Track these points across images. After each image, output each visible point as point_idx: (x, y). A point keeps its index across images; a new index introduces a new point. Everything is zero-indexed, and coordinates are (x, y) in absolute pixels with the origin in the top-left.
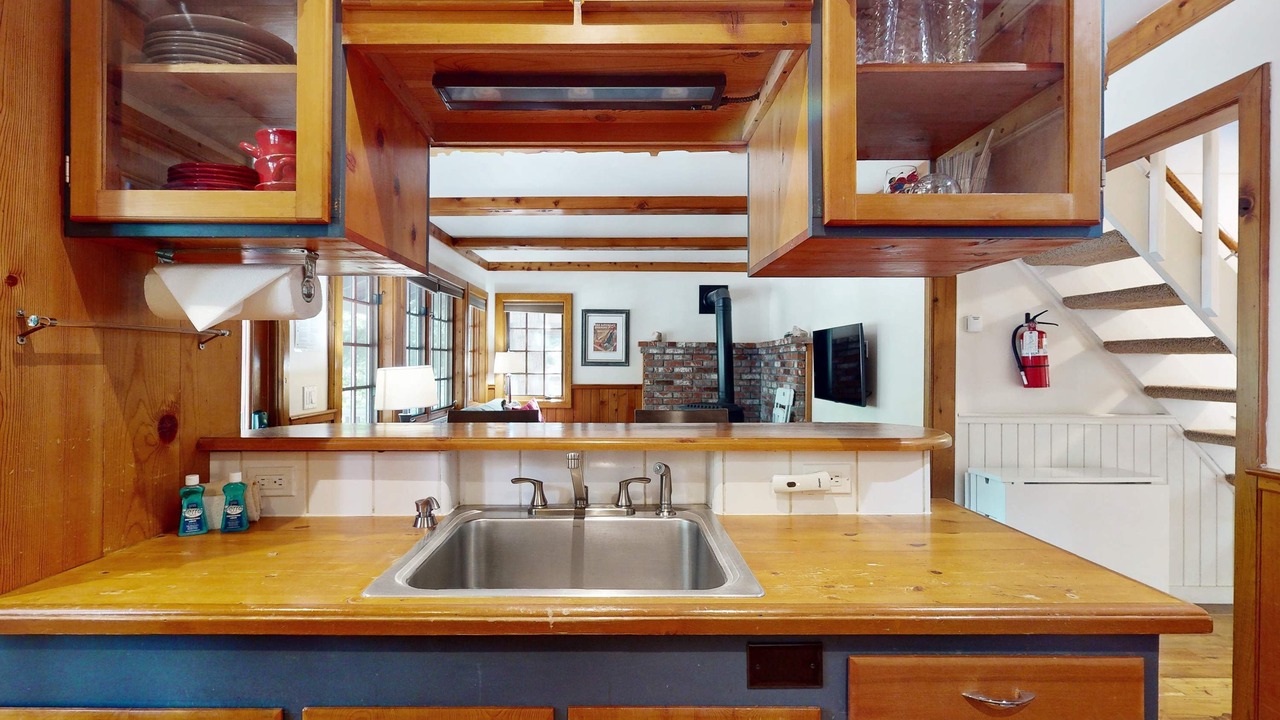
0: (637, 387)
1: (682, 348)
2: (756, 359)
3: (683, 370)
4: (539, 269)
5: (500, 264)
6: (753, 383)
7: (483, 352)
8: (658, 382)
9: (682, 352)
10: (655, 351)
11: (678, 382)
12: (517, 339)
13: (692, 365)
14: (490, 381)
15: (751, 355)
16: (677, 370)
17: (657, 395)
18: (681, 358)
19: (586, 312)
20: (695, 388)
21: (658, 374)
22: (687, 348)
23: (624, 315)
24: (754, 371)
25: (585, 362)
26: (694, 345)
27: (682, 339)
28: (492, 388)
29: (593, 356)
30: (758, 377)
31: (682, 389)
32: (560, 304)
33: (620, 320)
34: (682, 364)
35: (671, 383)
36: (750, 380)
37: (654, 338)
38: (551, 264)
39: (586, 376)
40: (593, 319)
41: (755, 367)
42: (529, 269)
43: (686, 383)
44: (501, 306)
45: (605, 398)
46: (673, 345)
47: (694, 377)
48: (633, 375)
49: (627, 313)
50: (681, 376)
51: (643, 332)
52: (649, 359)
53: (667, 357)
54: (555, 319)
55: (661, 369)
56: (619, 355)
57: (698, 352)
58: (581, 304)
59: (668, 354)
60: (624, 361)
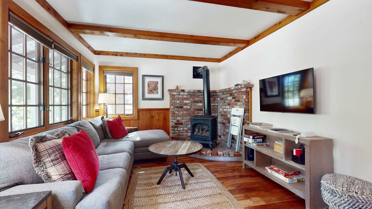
0: (167, 109)
1: (187, 92)
2: (216, 97)
3: (187, 102)
4: (121, 56)
5: (101, 52)
6: (215, 107)
7: (92, 93)
8: (177, 107)
9: (187, 94)
10: (175, 94)
11: (185, 107)
12: (110, 87)
13: (191, 99)
14: (97, 107)
15: (214, 95)
16: (185, 102)
17: (176, 112)
18: (186, 97)
19: (144, 76)
20: (192, 109)
21: (177, 104)
22: (189, 92)
23: (161, 78)
24: (215, 102)
25: (144, 99)
26: (192, 91)
27: (187, 89)
28: (97, 111)
29: (147, 96)
30: (217, 104)
31: (187, 110)
32: (132, 72)
33: (159, 80)
34: (186, 99)
35: (182, 107)
36: (214, 106)
37: (175, 88)
38: (127, 53)
39: (144, 105)
40: (147, 80)
41: (216, 101)
42: (116, 55)
43: (188, 107)
44: (102, 72)
45: (153, 114)
46: (183, 91)
47: (192, 105)
48: (165, 104)
49: (163, 77)
50: (186, 104)
51: (170, 85)
52: (172, 97)
53: (180, 96)
54: (129, 79)
55: (178, 102)
56: (159, 96)
57: (193, 94)
58: (141, 73)
59: (181, 95)
60: (161, 98)
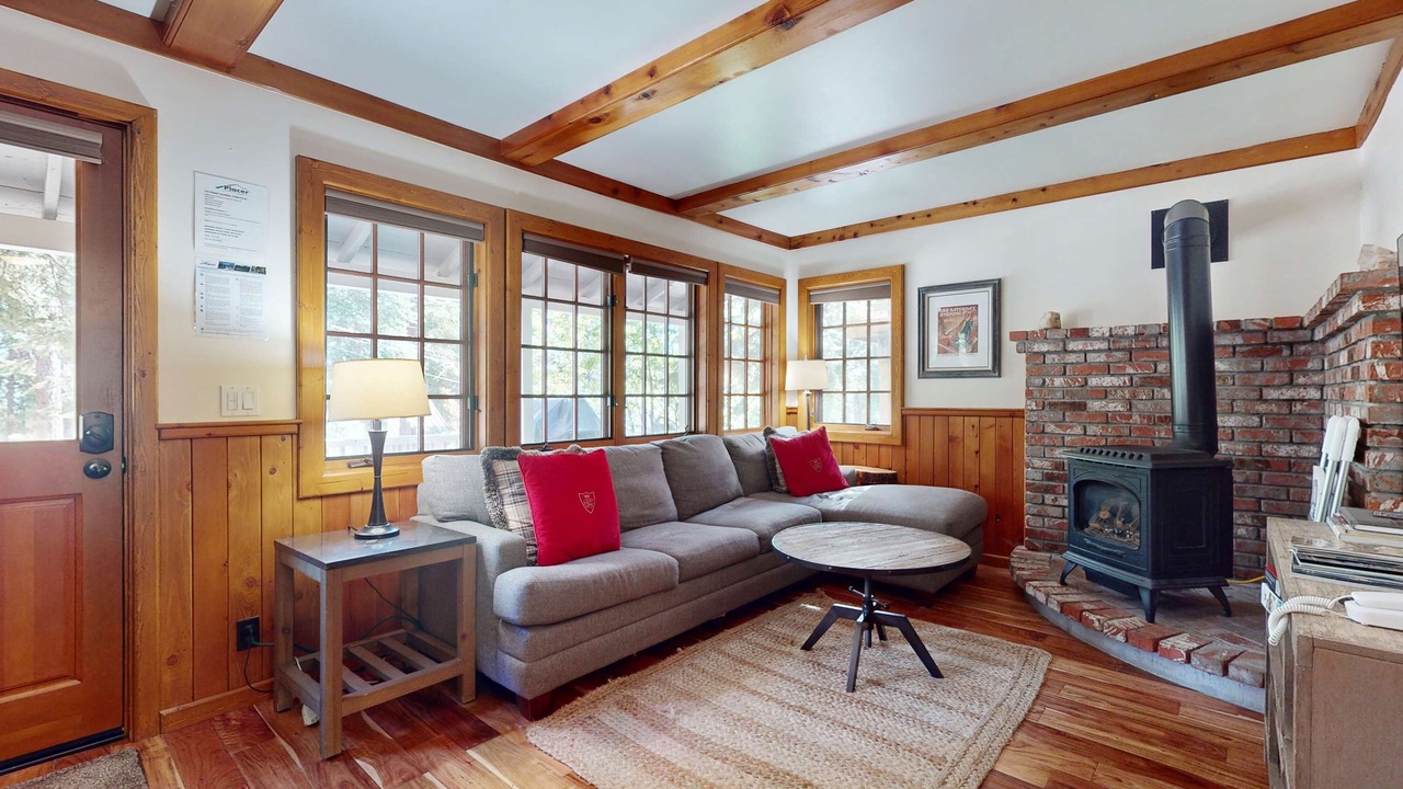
0: (1014, 414)
1: (1103, 338)
2: (1307, 354)
3: (1107, 381)
4: (855, 236)
5: (804, 237)
6: (1298, 407)
7: (776, 362)
8: (1053, 405)
9: (1104, 346)
10: (1045, 348)
11: (1095, 405)
12: (831, 343)
13: (1130, 370)
14: (791, 402)
15: (1291, 345)
16: (1094, 381)
17: (1051, 428)
18: (1103, 358)
19: (923, 293)
20: (1136, 418)
21: (1053, 390)
22: (1113, 337)
23: (990, 289)
24: (1301, 380)
25: (924, 372)
26: (1131, 331)
27: (1100, 324)
28: (792, 412)
29: (936, 361)
30: (1314, 394)
31: (1106, 418)
32: (888, 283)
33: (983, 299)
34: (1107, 370)
35: (1082, 406)
36: (1290, 401)
37: (1044, 324)
38: (872, 224)
39: (927, 395)
40: (937, 303)
41: (1306, 373)
42: (842, 238)
43: (1116, 406)
44: (805, 295)
45: (958, 432)
46: (1082, 333)
47: (1134, 396)
48: (1009, 391)
49: (997, 287)
50: (1104, 394)
51: (1025, 315)
52: (1036, 362)
53: (1072, 358)
54: (882, 309)
55: (1059, 381)
56: (983, 359)
57: (1141, 345)
58: (915, 282)
59: (1073, 352)
60: (990, 368)
